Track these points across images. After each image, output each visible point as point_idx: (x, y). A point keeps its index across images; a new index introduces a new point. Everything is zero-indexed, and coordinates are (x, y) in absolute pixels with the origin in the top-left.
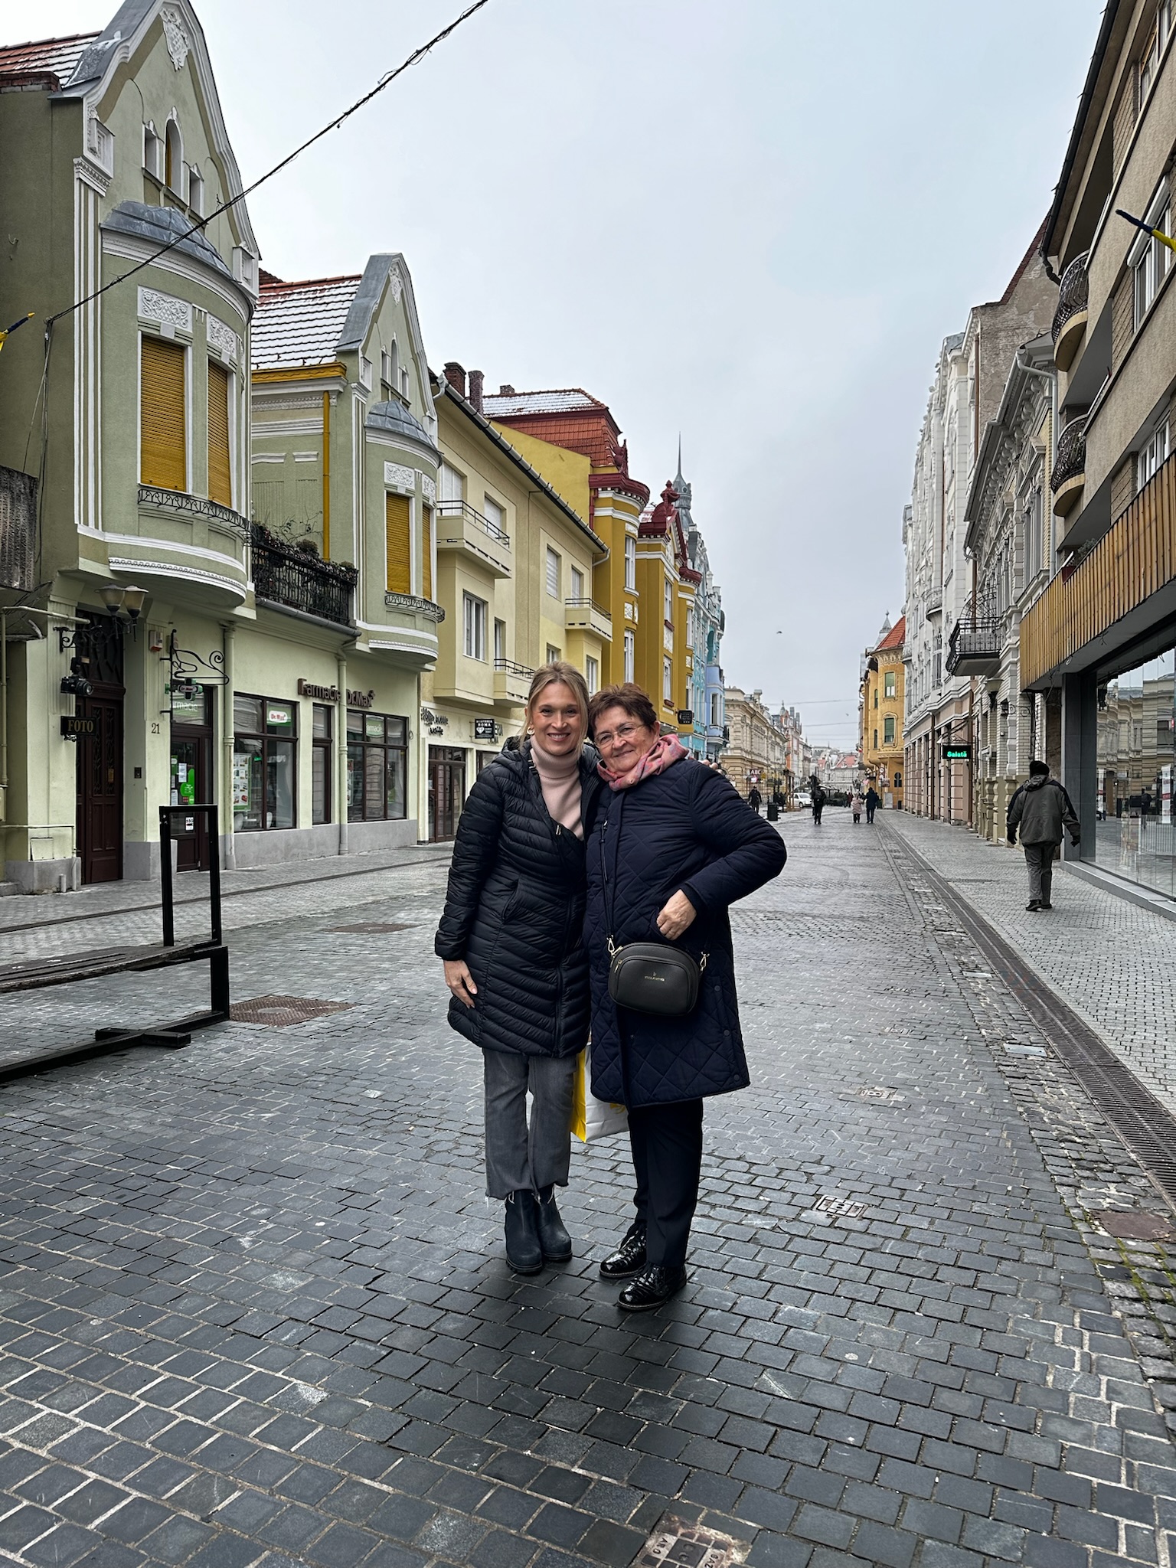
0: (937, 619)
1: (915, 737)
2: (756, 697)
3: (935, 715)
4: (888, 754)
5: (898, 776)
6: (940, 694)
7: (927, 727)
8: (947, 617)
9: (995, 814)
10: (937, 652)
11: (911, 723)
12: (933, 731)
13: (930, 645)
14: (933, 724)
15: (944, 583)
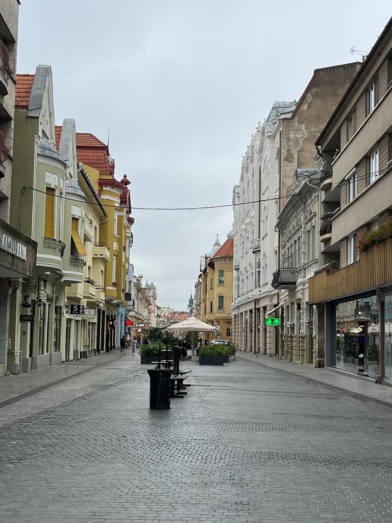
0: (258, 253)
1: (242, 310)
2: (140, 279)
3: (257, 301)
4: (220, 317)
5: (228, 329)
6: (260, 291)
7: (252, 306)
8: (264, 255)
9: (294, 351)
10: (257, 270)
11: (240, 302)
12: (255, 309)
13: (253, 264)
14: (255, 305)
15: (261, 237)
